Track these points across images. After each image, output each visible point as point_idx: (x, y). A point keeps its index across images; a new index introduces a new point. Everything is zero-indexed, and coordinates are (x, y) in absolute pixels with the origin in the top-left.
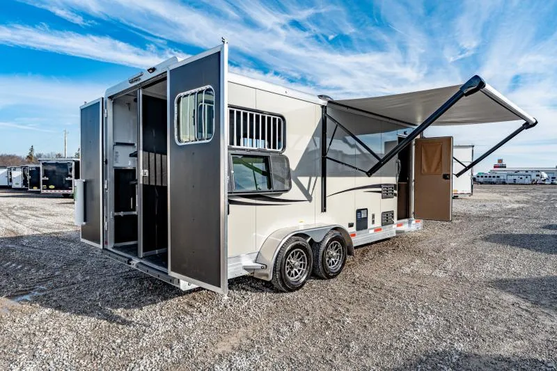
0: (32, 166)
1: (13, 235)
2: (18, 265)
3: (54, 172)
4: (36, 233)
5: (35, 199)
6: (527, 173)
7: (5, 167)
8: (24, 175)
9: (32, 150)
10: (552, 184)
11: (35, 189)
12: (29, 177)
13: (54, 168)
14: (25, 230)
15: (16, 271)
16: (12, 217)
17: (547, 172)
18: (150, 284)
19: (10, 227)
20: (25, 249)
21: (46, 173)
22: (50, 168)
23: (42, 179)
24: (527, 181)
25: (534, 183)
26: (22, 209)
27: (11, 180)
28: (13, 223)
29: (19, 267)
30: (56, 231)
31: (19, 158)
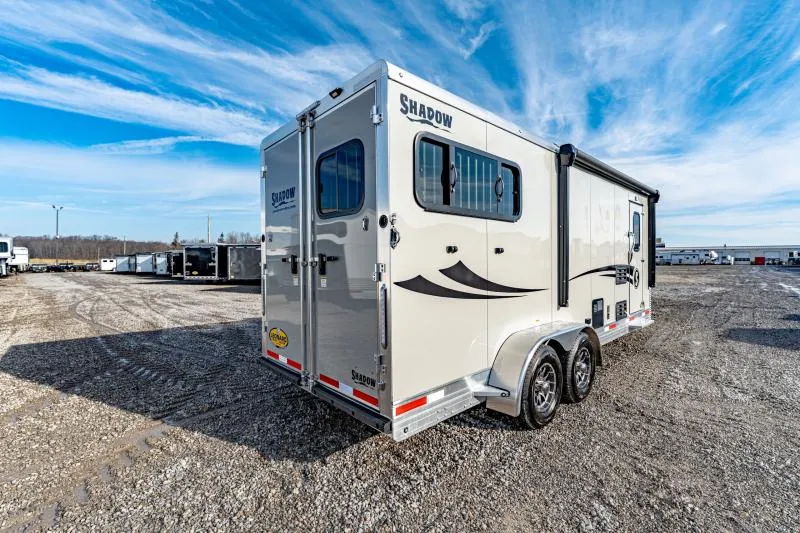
0: (176, 252)
1: (152, 329)
2: (152, 372)
3: (197, 257)
4: (176, 326)
5: (178, 286)
6: (694, 252)
7: (150, 254)
8: (169, 261)
9: (177, 236)
10: (723, 264)
11: (179, 275)
12: (173, 263)
13: (197, 253)
14: (165, 322)
15: (148, 383)
16: (153, 306)
17: (717, 251)
18: (325, 410)
19: (150, 318)
20: (163, 347)
21: (190, 259)
22: (194, 254)
23: (185, 264)
24: (695, 261)
25: (703, 263)
26: (165, 297)
27: (155, 267)
28: (153, 313)
29: (154, 375)
30: (199, 323)
31: (164, 245)
